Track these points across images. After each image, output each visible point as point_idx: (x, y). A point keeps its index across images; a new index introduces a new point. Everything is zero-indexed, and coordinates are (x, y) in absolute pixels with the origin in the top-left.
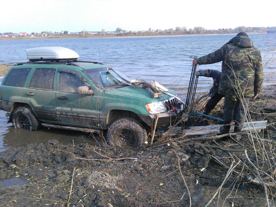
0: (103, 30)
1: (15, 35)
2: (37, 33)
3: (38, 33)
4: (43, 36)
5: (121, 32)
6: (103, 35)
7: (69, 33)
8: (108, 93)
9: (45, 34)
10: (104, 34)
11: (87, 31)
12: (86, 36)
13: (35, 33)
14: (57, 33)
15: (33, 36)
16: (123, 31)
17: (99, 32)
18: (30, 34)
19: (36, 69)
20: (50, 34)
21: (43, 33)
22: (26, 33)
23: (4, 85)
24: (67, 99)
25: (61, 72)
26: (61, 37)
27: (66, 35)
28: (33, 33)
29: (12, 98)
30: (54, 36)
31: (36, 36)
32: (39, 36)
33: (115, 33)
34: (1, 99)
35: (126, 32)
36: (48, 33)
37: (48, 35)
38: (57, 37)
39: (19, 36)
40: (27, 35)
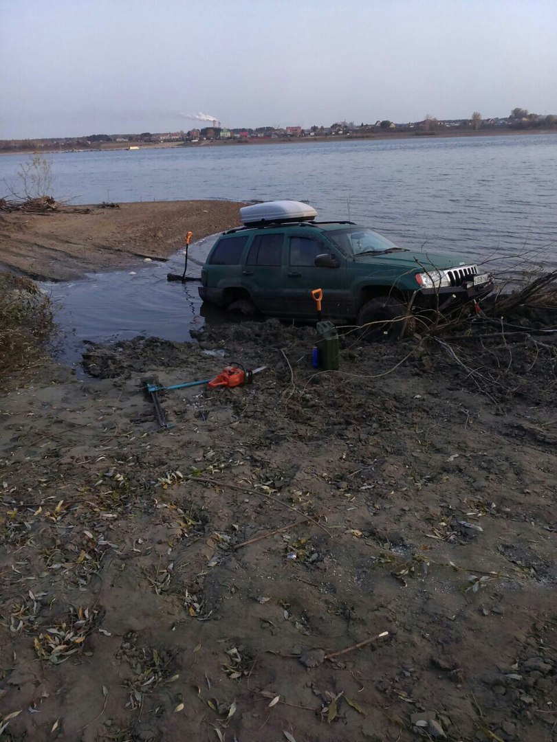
0: (476, 116)
2: (322, 128)
3: (325, 127)
4: (333, 133)
5: (524, 119)
6: (474, 128)
7: (392, 126)
8: (361, 263)
9: (339, 130)
10: (477, 127)
11: (435, 119)
12: (430, 132)
13: (319, 127)
14: (367, 125)
15: (312, 134)
16: (531, 116)
17: (464, 122)
18: (308, 131)
19: (256, 236)
20: (350, 130)
21: (335, 126)
22: (299, 127)
23: (210, 264)
24: (299, 276)
25: (292, 237)
26: (373, 135)
27: (384, 130)
28: (314, 129)
29: (221, 281)
30: (359, 135)
31: (320, 135)
32: (326, 134)
33: (506, 123)
34: (206, 285)
35: (537, 120)
36: (346, 127)
37: (345, 133)
38: (365, 135)
39: (285, 135)
40: (303, 131)
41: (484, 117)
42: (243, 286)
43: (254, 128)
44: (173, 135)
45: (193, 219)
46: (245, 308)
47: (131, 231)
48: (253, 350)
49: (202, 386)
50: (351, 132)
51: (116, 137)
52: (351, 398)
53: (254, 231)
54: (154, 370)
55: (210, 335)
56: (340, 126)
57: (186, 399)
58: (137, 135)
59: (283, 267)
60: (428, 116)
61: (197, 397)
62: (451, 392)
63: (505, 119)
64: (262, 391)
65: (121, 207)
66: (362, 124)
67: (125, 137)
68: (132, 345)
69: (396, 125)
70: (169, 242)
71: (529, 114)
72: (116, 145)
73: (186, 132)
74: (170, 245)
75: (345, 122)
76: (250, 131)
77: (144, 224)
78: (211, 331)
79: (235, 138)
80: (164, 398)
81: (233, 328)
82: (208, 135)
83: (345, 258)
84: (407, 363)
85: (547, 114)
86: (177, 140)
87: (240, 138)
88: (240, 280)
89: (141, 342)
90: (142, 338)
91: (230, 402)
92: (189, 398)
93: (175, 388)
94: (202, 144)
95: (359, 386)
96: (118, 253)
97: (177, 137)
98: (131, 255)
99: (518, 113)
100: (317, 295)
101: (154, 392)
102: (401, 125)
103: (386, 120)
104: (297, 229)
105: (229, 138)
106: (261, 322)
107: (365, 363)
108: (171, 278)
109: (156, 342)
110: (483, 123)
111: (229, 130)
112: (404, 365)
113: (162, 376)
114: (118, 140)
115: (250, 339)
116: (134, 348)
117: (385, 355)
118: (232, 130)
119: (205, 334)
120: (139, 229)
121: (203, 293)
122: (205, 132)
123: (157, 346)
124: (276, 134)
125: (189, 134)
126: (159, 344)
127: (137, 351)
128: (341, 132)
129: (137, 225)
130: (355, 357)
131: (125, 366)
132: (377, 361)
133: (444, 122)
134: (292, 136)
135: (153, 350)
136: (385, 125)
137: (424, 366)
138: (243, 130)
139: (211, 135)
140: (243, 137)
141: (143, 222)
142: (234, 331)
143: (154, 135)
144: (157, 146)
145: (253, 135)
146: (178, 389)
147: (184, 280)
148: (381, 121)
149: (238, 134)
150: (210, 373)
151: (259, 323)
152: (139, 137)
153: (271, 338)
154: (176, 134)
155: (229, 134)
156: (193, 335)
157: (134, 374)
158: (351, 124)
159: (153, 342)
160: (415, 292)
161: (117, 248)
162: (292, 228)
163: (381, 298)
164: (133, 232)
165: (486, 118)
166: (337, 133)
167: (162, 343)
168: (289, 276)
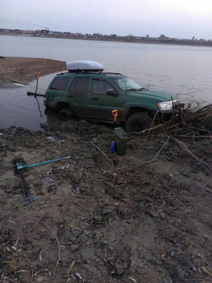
0: (148, 36)
1: (72, 35)
2: (90, 35)
4: (94, 37)
5: (164, 39)
6: (147, 40)
8: (129, 95)
9: (96, 36)
11: (133, 36)
13: (89, 34)
14: (107, 35)
15: (86, 37)
16: (167, 37)
17: (143, 38)
18: (84, 35)
19: (75, 77)
20: (100, 36)
21: (95, 34)
22: (81, 34)
23: (50, 89)
24: (98, 99)
25: (94, 79)
26: (109, 39)
27: (113, 38)
28: (87, 35)
29: (56, 98)
30: (104, 39)
31: (89, 37)
32: (91, 37)
33: (158, 39)
34: (48, 100)
35: (169, 39)
36: (99, 35)
37: (99, 38)
38: (106, 39)
39: (75, 36)
40: (82, 35)
41: (150, 37)
42: (67, 102)
43: (62, 32)
44: (29, 31)
45: (38, 66)
46: (68, 113)
47: (10, 69)
48: (75, 138)
49: (50, 164)
50: (101, 37)
51: (4, 29)
52: (140, 177)
53: (73, 75)
54: (21, 150)
55: (51, 128)
56: (97, 35)
57: (42, 175)
58: (14, 30)
59: (89, 94)
60: (130, 34)
61: (48, 172)
62: (194, 174)
63: (157, 38)
64: (87, 169)
65: (5, 58)
66: (105, 35)
67: (8, 30)
68: (8, 131)
69: (118, 36)
70: (28, 76)
71: (166, 37)
72: (4, 33)
73: (34, 30)
74: (28, 77)
75: (99, 33)
76: (61, 33)
77: (16, 67)
78: (52, 125)
79: (55, 35)
80: (27, 174)
81: (63, 125)
82: (44, 33)
83: (121, 92)
84: (163, 152)
85: (173, 38)
86: (30, 34)
87: (57, 35)
88: (66, 99)
89: (13, 129)
90: (14, 127)
91: (69, 177)
92: (43, 173)
93: (34, 166)
94: (41, 36)
95: (142, 168)
96: (3, 79)
97: (31, 32)
98: (9, 81)
99: (162, 36)
100: (115, 113)
101: (21, 169)
102: (120, 37)
103: (114, 34)
104: (96, 75)
105: (52, 35)
106: (78, 121)
107: (139, 150)
108: (29, 94)
109: (22, 130)
110: (150, 39)
111: (52, 32)
112: (161, 154)
113: (26, 156)
114: (5, 31)
115: (73, 131)
116: (9, 134)
117: (148, 146)
118: (54, 32)
119: (48, 127)
120: (14, 69)
121: (46, 103)
122: (42, 31)
123: (22, 133)
124: (71, 35)
125: (36, 31)
126: (23, 132)
127: (10, 135)
128: (97, 37)
129: (13, 67)
130: (133, 146)
131: (3, 146)
132: (145, 149)
133: (136, 37)
134: (78, 37)
135: (20, 135)
136: (114, 36)
137: (172, 154)
138: (58, 32)
139: (45, 33)
140: (58, 35)
141: (16, 66)
142: (64, 126)
143: (20, 30)
144: (22, 35)
145: (62, 35)
146: (36, 166)
147: (36, 95)
148: (112, 35)
149: (56, 33)
150: (54, 154)
151: (76, 122)
152: (14, 31)
153: (84, 131)
154: (30, 31)
155: (52, 33)
156: (42, 126)
157: (9, 153)
158: (101, 34)
159: (20, 130)
160: (157, 112)
161: (2, 77)
162: (93, 75)
163: (139, 113)
164: (10, 70)
165: (151, 37)
166: (95, 37)
167: (25, 131)
168: (92, 99)
